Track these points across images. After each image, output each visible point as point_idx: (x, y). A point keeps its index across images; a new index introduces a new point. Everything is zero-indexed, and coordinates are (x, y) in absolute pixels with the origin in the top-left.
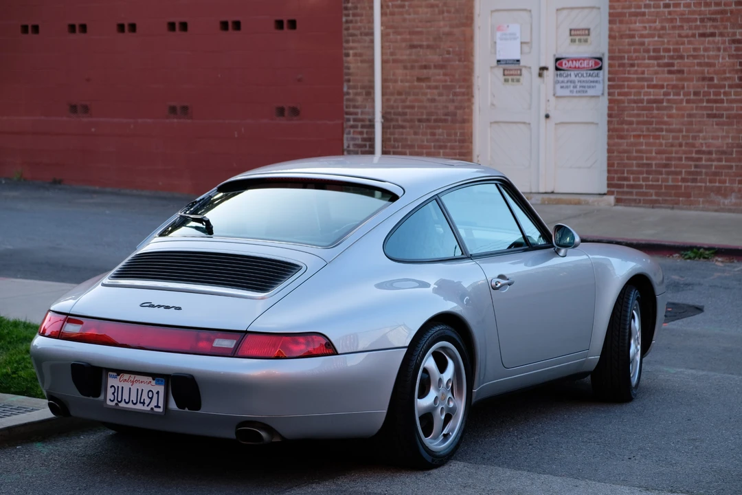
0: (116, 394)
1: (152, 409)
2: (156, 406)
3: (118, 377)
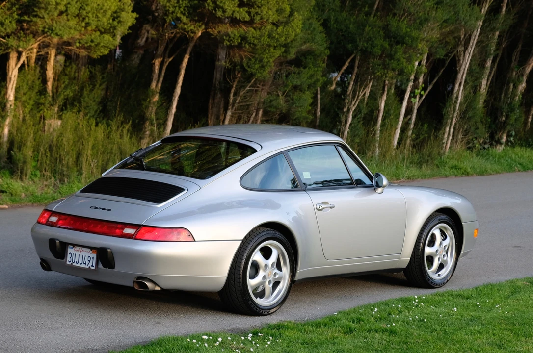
1: (89, 267)
2: (92, 266)
3: (74, 248)
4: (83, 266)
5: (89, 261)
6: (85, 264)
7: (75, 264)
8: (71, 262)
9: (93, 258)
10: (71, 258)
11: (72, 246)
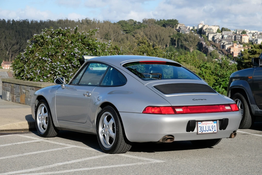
0: (201, 129)
1: (213, 132)
2: (214, 131)
3: (201, 123)
4: (209, 132)
5: (213, 128)
6: (211, 130)
7: (204, 132)
8: (201, 131)
9: (215, 126)
10: (200, 129)
11: (200, 122)
